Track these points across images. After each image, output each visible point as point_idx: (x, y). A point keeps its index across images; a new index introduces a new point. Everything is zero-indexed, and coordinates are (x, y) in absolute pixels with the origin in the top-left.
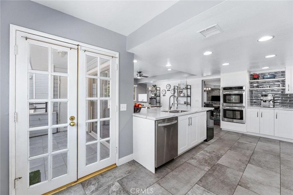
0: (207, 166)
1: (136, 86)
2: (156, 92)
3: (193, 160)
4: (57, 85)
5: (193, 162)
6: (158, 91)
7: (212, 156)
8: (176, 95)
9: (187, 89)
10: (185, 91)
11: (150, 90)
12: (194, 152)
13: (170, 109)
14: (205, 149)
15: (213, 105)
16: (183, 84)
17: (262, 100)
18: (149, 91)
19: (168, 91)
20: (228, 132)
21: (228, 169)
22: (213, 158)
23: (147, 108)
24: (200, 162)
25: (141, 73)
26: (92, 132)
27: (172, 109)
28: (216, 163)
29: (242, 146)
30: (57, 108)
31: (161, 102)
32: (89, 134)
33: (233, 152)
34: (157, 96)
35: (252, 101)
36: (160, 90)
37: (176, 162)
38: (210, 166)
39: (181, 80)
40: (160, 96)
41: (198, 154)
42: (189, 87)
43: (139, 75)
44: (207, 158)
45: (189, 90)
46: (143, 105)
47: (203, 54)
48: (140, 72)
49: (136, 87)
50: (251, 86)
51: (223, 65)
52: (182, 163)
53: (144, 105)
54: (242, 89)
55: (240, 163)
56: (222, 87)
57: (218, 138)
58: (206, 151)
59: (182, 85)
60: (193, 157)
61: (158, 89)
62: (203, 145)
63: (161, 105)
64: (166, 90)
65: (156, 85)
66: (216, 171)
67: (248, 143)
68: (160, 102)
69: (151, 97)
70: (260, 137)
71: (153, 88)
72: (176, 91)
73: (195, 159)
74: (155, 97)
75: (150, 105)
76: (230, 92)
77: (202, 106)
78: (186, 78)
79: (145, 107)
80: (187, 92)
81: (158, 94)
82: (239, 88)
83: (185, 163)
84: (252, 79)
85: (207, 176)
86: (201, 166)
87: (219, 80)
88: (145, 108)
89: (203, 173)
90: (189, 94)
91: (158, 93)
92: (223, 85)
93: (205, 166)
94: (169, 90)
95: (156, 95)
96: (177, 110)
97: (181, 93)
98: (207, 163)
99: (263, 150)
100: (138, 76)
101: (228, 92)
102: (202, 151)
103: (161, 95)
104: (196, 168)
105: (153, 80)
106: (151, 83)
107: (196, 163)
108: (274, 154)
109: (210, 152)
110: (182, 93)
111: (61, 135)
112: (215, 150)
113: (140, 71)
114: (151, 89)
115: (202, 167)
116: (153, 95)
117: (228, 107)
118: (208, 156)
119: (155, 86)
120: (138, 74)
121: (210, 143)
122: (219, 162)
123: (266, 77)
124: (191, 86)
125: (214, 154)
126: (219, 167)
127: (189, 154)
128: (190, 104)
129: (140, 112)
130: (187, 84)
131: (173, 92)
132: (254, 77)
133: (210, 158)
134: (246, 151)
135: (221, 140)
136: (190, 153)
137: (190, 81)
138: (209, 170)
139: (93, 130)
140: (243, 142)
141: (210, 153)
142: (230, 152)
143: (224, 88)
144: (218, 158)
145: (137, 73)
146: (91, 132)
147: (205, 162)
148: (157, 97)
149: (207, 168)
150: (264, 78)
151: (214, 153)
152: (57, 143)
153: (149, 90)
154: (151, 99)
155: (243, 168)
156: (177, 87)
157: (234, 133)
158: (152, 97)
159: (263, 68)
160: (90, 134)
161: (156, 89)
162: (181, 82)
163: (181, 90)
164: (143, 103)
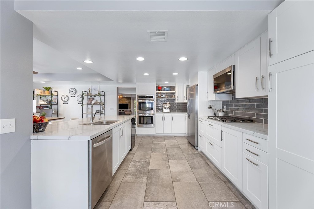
0: (143, 176)
2: (51, 97)
3: (128, 177)
5: (129, 178)
6: (54, 97)
7: (142, 164)
8: (85, 102)
9: (101, 95)
10: (98, 99)
11: (38, 95)
12: (124, 167)
13: (93, 121)
14: (134, 159)
15: (126, 113)
16: (95, 90)
17: (164, 107)
18: (35, 96)
19: (71, 96)
20: (143, 137)
21: (160, 171)
22: (144, 165)
24: (135, 175)
27: (95, 121)
28: (149, 170)
29: (158, 146)
31: (59, 112)
33: (155, 154)
34: (53, 104)
35: (157, 108)
36: (58, 95)
37: (110, 188)
38: (146, 175)
39: (92, 85)
40: (57, 104)
41: (129, 167)
42: (103, 93)
44: (139, 168)
45: (103, 97)
47: (136, 59)
50: (157, 96)
51: (144, 74)
52: (118, 185)
54: (153, 98)
55: (164, 162)
56: (137, 96)
57: (138, 144)
58: (135, 160)
59: (93, 90)
60: (127, 173)
61: (54, 93)
62: (129, 156)
63: (61, 118)
64: (69, 96)
65: (50, 88)
66: (153, 178)
67: (160, 143)
69: (39, 106)
70: (164, 136)
71: (44, 91)
72: (85, 97)
73: (130, 174)
74: (49, 106)
76: (143, 100)
77: (117, 115)
78: (99, 82)
80: (101, 99)
81: (54, 101)
82: (151, 97)
83: (122, 184)
84: (158, 90)
85: (149, 187)
86: (138, 179)
87: (134, 89)
89: (144, 186)
90: (103, 101)
91: (55, 99)
92: (138, 93)
93: (142, 177)
94: (75, 96)
95: (50, 102)
96: (100, 121)
97: (92, 101)
98: (142, 173)
99: (170, 145)
101: (141, 100)
102: (132, 162)
103: (61, 102)
104: (136, 184)
105: (46, 80)
106: (40, 84)
107: (132, 178)
108: (176, 147)
109: (139, 160)
110: (94, 100)
112: (142, 157)
114: (39, 93)
115: (140, 180)
116: (45, 103)
117: (141, 114)
118: (140, 165)
119: (48, 89)
121: (134, 151)
122: (151, 167)
123: (166, 89)
124: (104, 92)
125: (143, 162)
126: (153, 173)
127: (120, 171)
128: (104, 113)
129: (44, 131)
130: (100, 90)
131: (80, 99)
132: (159, 89)
133: (142, 167)
134: (162, 150)
135: (141, 145)
136: (122, 169)
137: (104, 87)
138: (147, 179)
140: (157, 143)
141: (139, 162)
142: (153, 154)
143: (139, 96)
144: (148, 164)
147: (140, 173)
149: (145, 179)
150: (164, 91)
151: (143, 160)
153: (35, 93)
154: (39, 108)
155: (167, 165)
156: (86, 93)
157: (147, 137)
158: (42, 106)
159: (165, 82)
161: (52, 94)
162: (92, 86)
163: (93, 97)
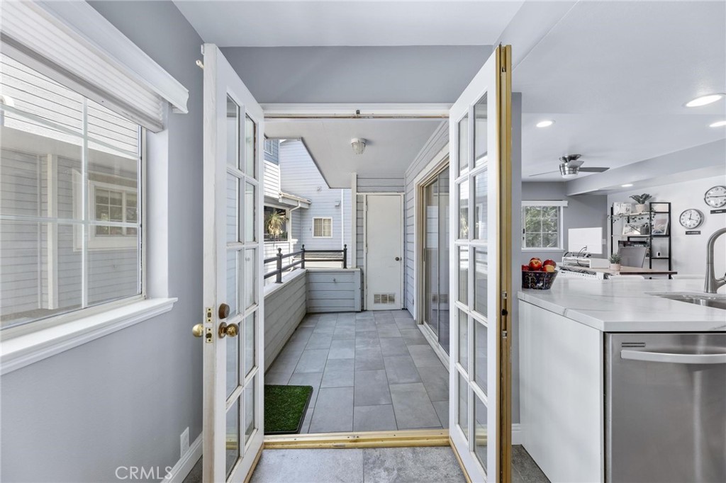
1: (565, 203)
2: (650, 218)
4: (362, 214)
6: (658, 217)
11: (621, 215)
13: (715, 292)
18: (614, 218)
19: (713, 212)
23: (600, 275)
25: (578, 160)
26: (425, 323)
30: (363, 262)
31: (673, 257)
32: (418, 328)
34: (655, 236)
36: (669, 213)
40: (669, 235)
43: (567, 169)
46: (588, 266)
48: (573, 158)
49: (564, 207)
53: (590, 263)
63: (674, 270)
64: (706, 210)
65: (647, 197)
68: (670, 259)
69: (626, 239)
71: (634, 205)
74: (644, 240)
75: (614, 266)
79: (593, 270)
81: (658, 225)
88: (595, 274)
91: (663, 222)
94: (722, 212)
95: (647, 229)
100: (564, 171)
103: (678, 230)
106: (623, 190)
111: (367, 318)
113: (573, 154)
114: (623, 211)
116: (637, 233)
119: (642, 199)
120: (564, 166)
129: (548, 288)
139: (427, 320)
145: (563, 162)
146: (422, 323)
148: (651, 237)
152: (356, 333)
153: (615, 213)
154: (625, 244)
158: (631, 239)
160: (420, 326)
161: (651, 210)
164: (587, 259)
